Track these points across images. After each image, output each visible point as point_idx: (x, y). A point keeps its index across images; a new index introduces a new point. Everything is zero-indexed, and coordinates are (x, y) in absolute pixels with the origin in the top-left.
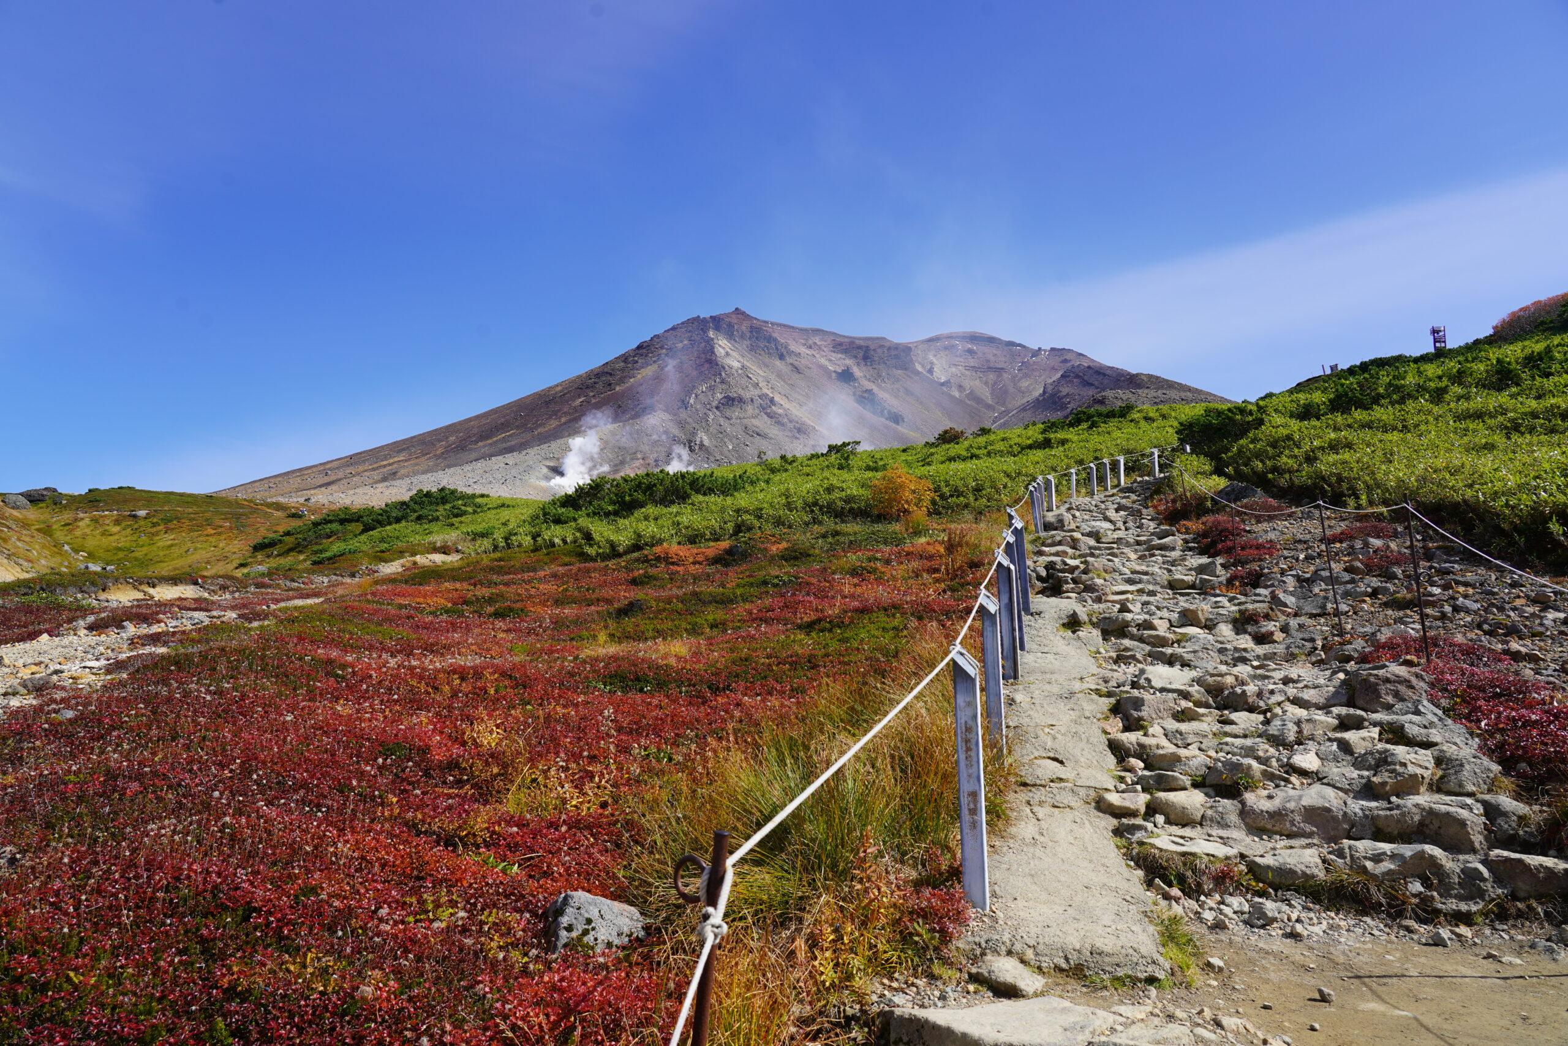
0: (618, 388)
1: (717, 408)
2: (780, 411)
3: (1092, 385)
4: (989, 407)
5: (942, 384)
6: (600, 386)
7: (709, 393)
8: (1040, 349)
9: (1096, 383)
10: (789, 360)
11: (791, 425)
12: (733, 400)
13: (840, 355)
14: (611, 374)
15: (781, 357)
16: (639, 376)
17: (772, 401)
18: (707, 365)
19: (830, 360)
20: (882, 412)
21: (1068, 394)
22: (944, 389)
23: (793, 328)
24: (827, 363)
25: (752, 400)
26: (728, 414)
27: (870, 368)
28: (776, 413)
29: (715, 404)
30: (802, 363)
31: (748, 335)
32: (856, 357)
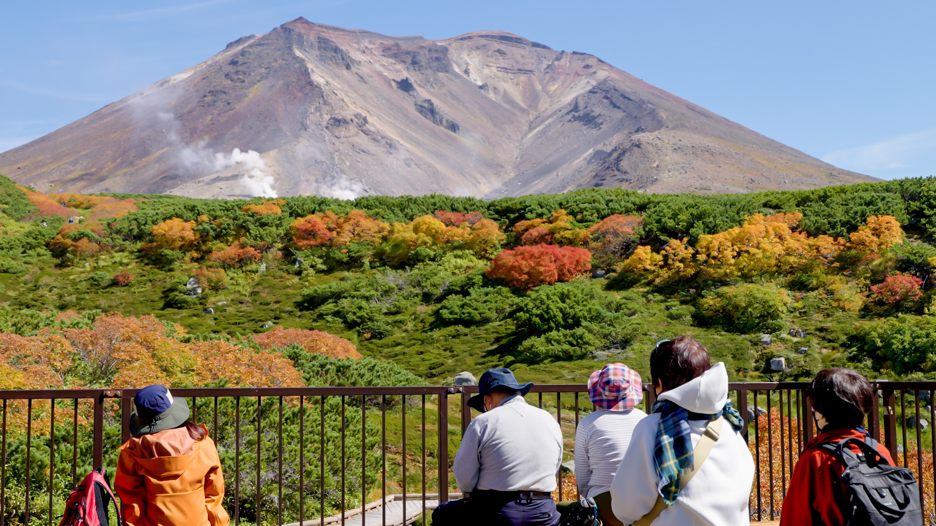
0: (237, 107)
1: (327, 128)
2: (372, 129)
3: (619, 108)
4: (523, 110)
5: (481, 87)
6: (220, 104)
7: (318, 114)
8: (563, 52)
9: (622, 106)
10: (354, 69)
11: (383, 141)
12: (339, 121)
13: (390, 60)
14: (225, 93)
15: (348, 67)
16: (250, 96)
17: (365, 119)
18: (308, 87)
19: (383, 66)
20: (441, 121)
21: (600, 115)
22: (482, 91)
23: (343, 30)
24: (380, 69)
25: (352, 121)
26: (337, 134)
27: (418, 72)
28: (370, 131)
29: (324, 124)
30: (364, 70)
31: (316, 45)
32: (404, 62)
